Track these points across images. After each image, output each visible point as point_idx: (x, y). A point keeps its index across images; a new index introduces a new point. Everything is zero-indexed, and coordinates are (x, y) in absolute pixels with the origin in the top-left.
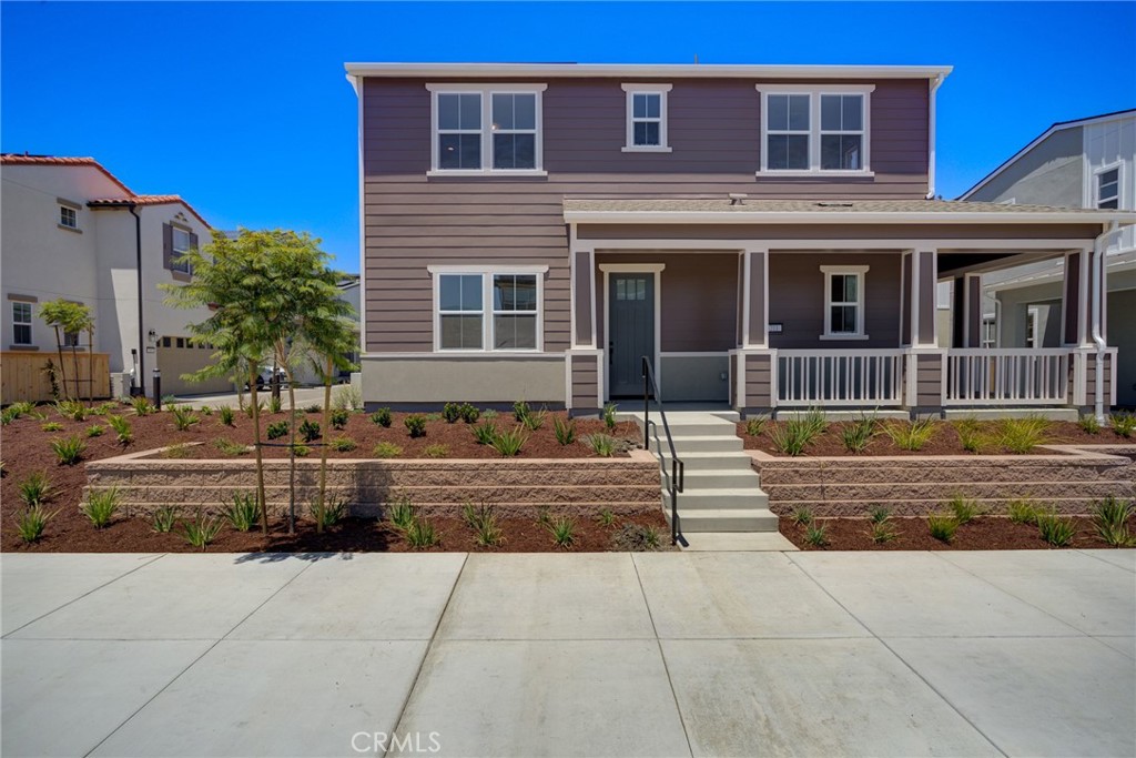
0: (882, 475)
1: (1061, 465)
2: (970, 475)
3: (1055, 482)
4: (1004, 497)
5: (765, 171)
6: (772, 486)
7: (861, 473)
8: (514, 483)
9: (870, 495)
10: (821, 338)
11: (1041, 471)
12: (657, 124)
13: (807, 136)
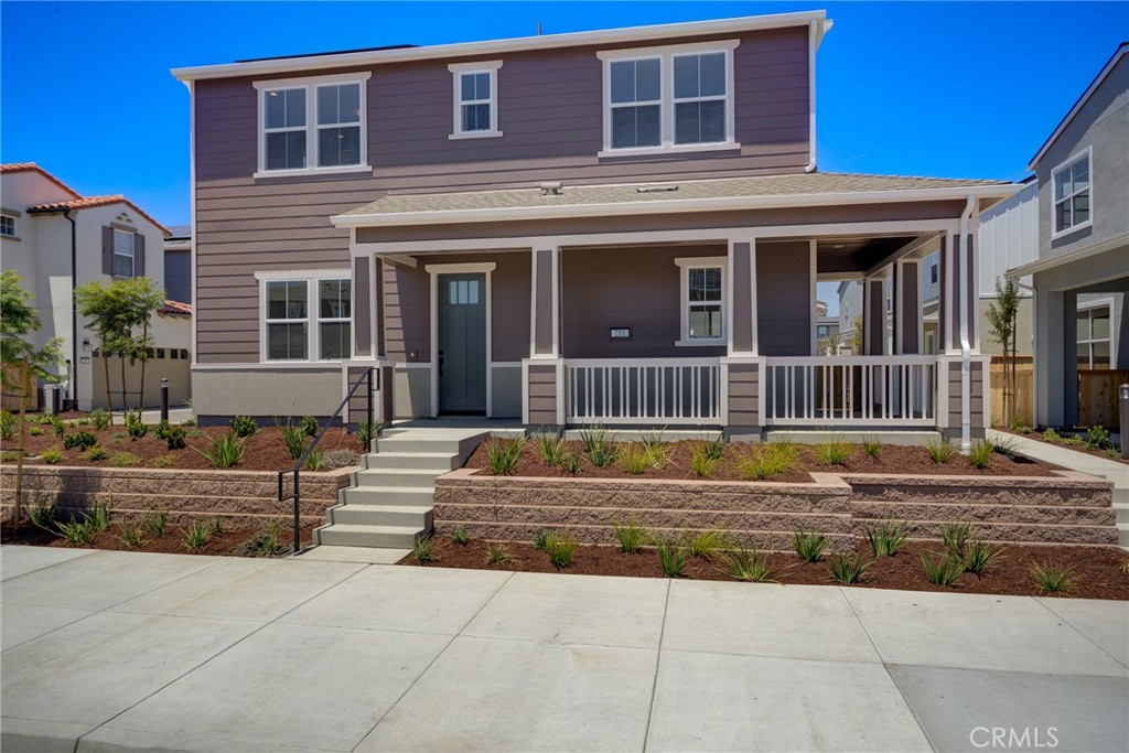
0: (560, 497)
1: (764, 493)
2: (657, 500)
3: (759, 512)
4: (696, 527)
5: (608, 151)
6: (443, 504)
7: (538, 494)
8: (205, 493)
9: (545, 519)
10: (677, 344)
11: (742, 498)
12: (487, 106)
13: (658, 107)
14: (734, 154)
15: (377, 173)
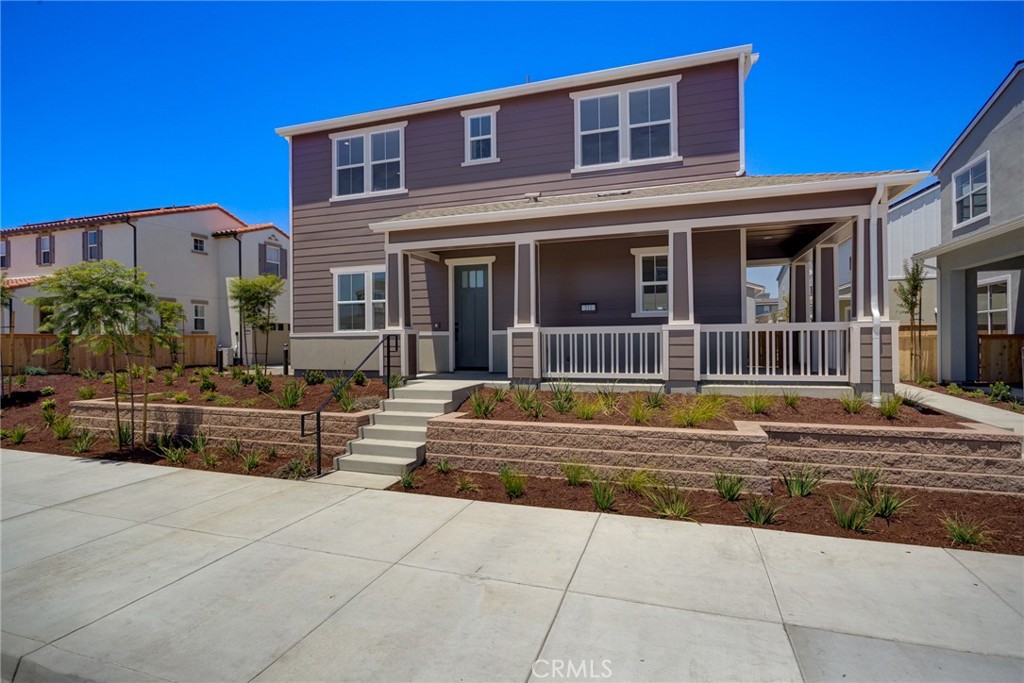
0: (521, 438)
1: (690, 439)
2: (600, 443)
3: (686, 455)
4: (631, 466)
5: (579, 168)
6: (433, 441)
7: (504, 435)
8: (269, 427)
9: (509, 455)
10: (633, 315)
11: (670, 443)
12: (489, 140)
13: (617, 132)
14: (678, 165)
15: (412, 194)
